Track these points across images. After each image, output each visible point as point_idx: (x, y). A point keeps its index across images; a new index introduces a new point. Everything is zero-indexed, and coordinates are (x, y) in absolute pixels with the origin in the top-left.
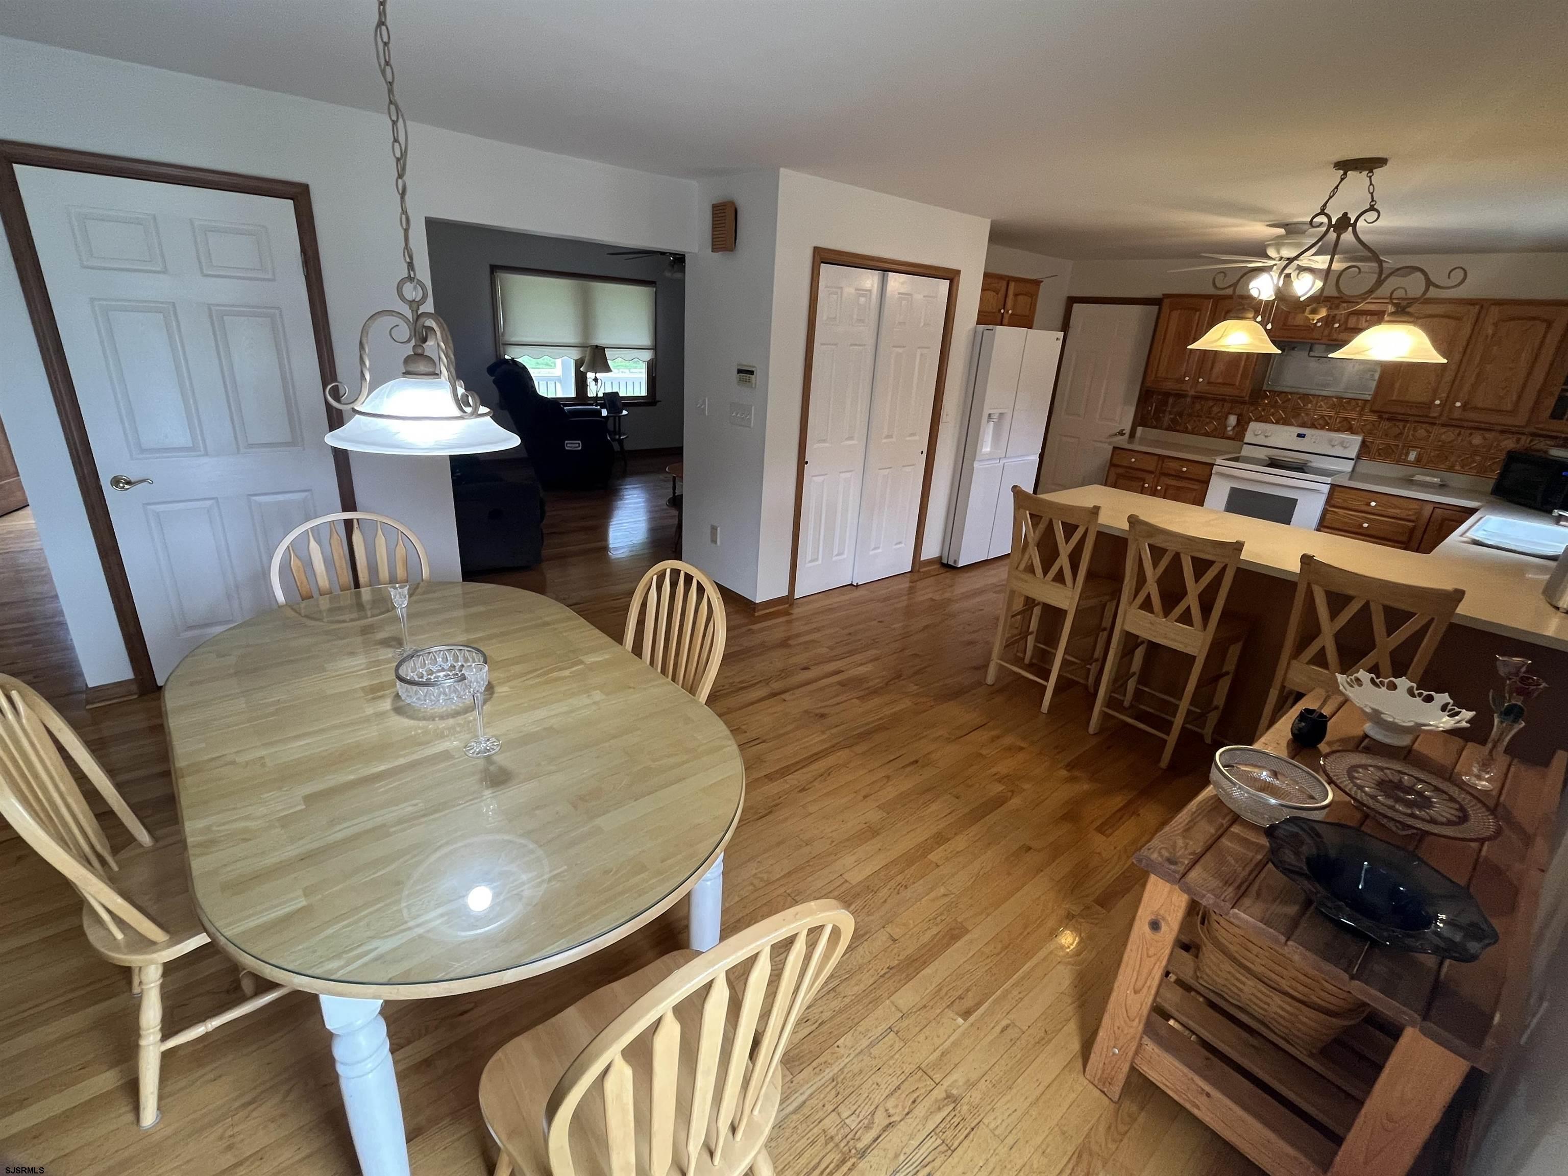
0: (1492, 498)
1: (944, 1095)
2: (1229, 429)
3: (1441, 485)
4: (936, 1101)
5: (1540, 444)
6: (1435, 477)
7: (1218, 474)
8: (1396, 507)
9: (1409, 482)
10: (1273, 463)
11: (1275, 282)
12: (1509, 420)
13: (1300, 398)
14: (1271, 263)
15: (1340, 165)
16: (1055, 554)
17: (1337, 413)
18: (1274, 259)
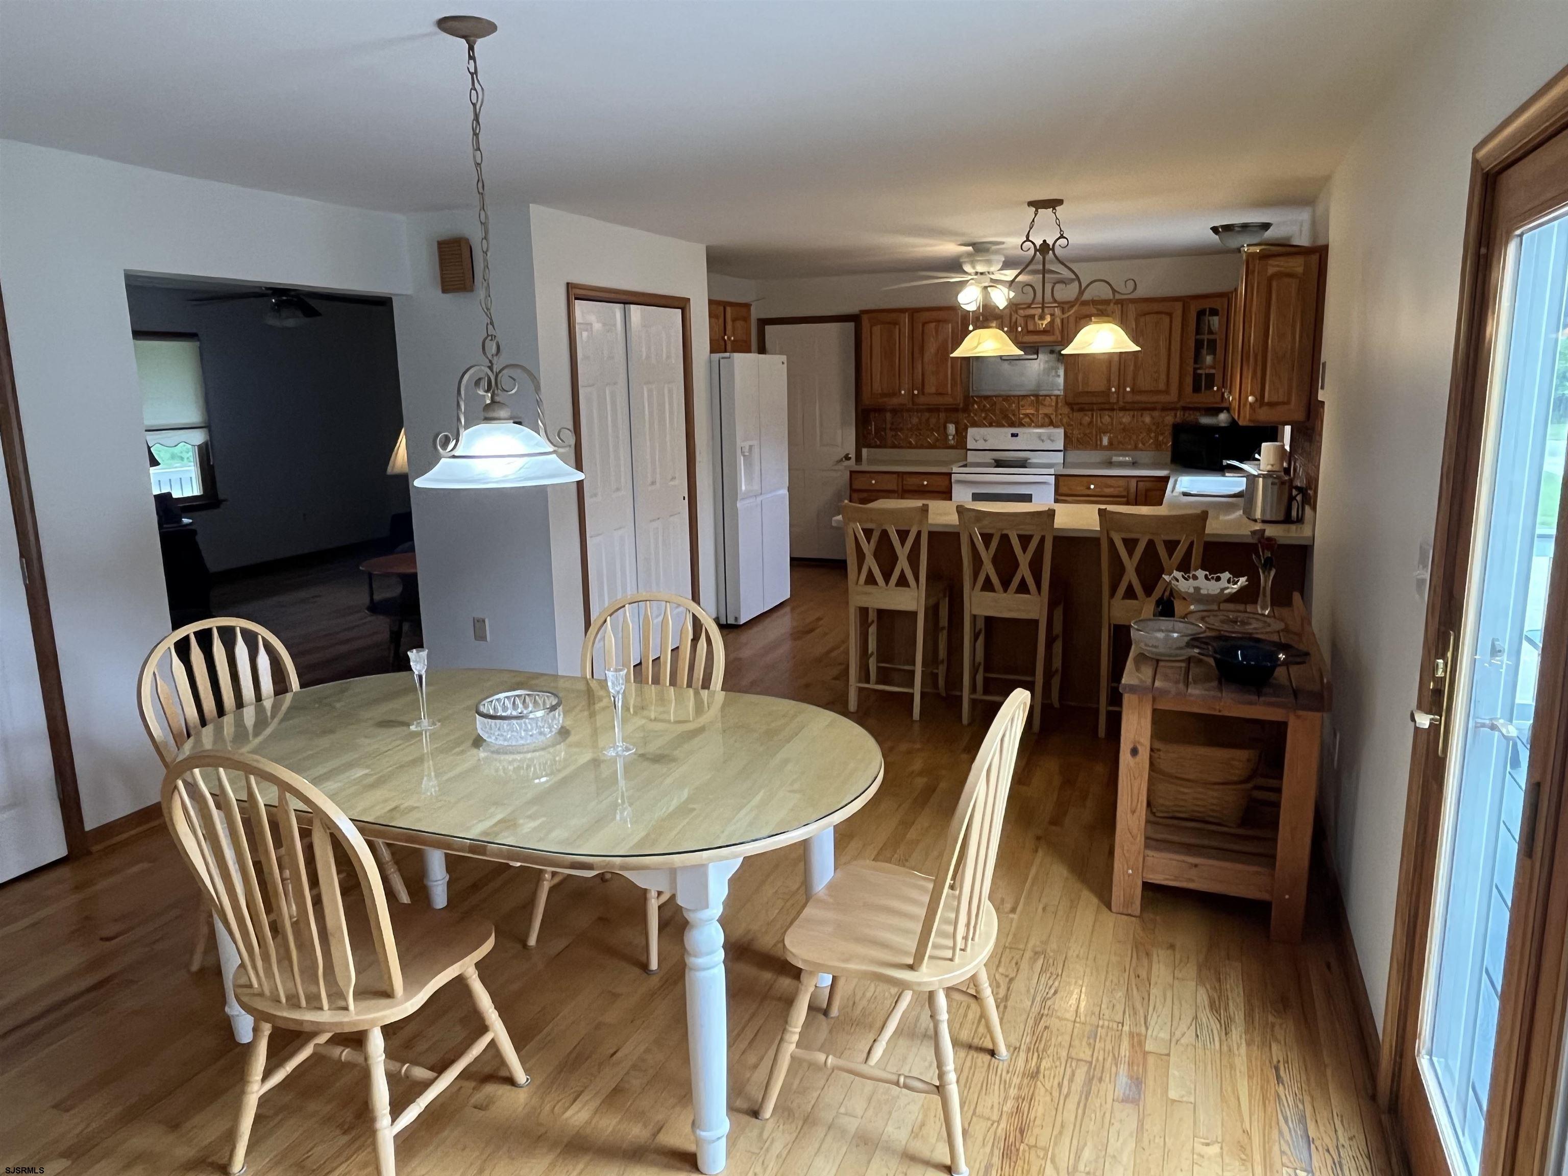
0: (1173, 466)
1: (1032, 954)
2: (951, 438)
3: (1133, 463)
4: (1030, 958)
5: (1190, 417)
6: (1128, 456)
7: (959, 482)
8: (1111, 487)
9: (1110, 464)
10: (999, 464)
11: (1007, 294)
12: (1163, 398)
13: (1004, 400)
14: (970, 277)
15: (1031, 204)
16: (894, 558)
17: (1037, 410)
18: (970, 274)
